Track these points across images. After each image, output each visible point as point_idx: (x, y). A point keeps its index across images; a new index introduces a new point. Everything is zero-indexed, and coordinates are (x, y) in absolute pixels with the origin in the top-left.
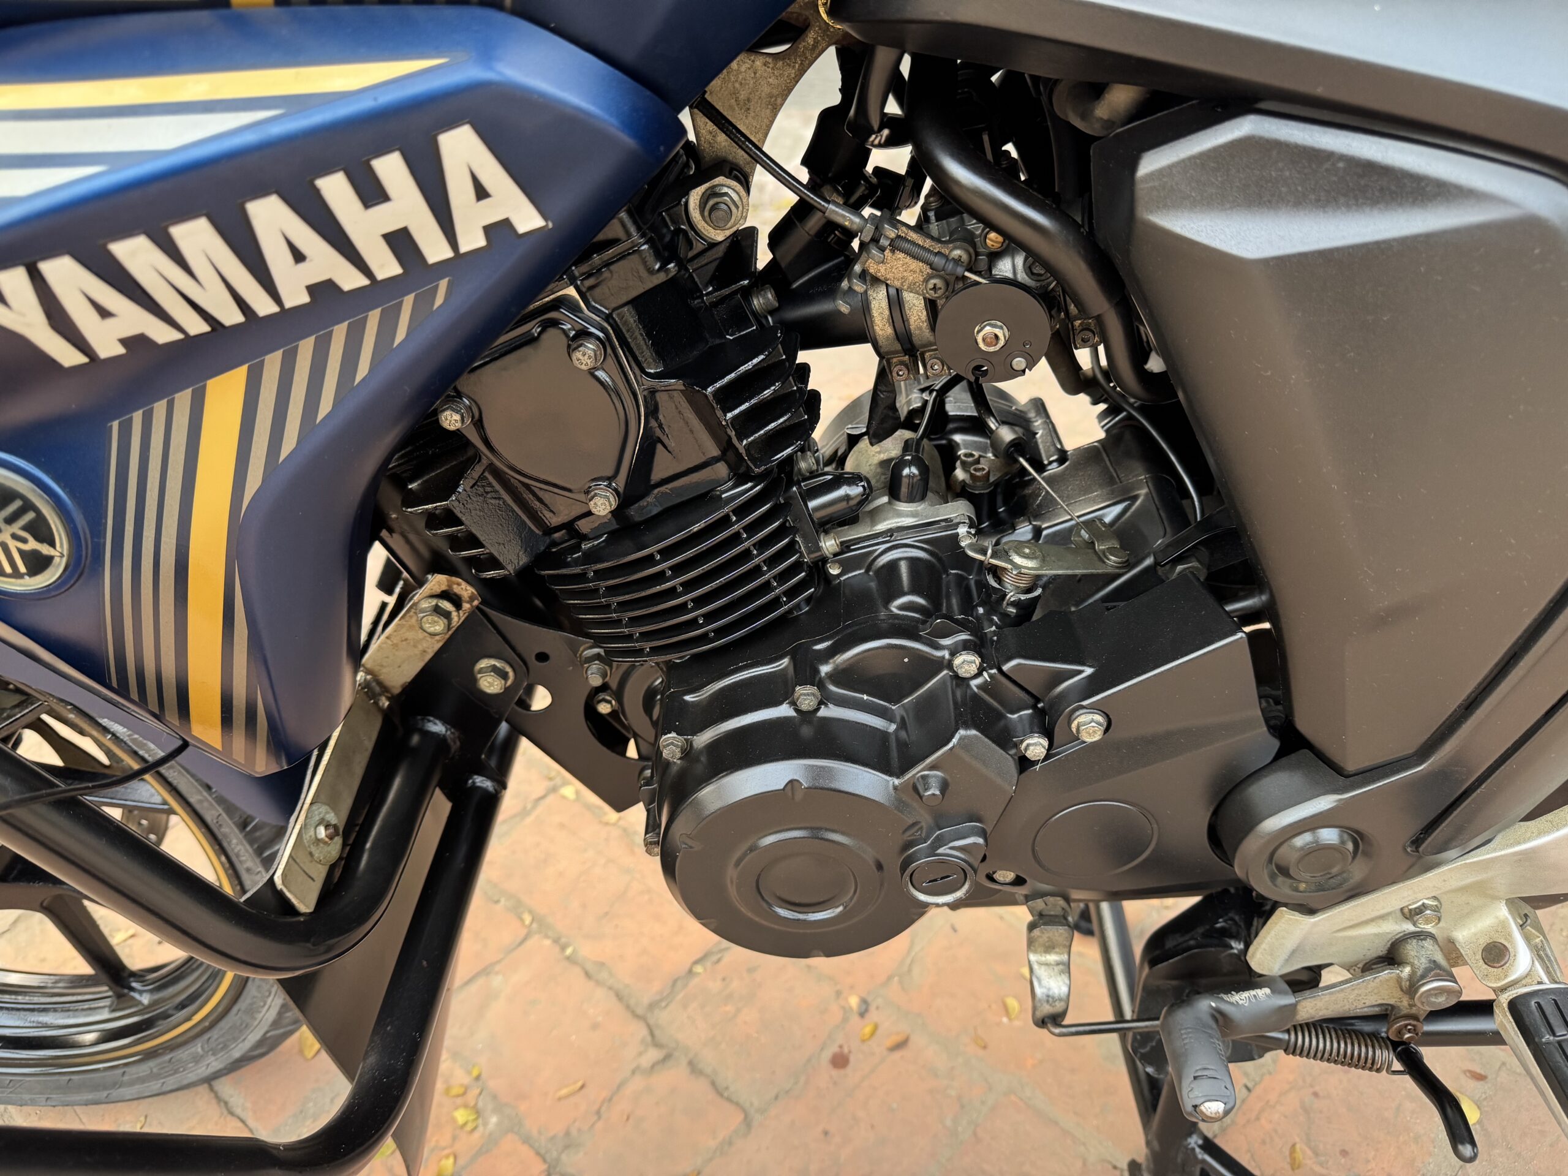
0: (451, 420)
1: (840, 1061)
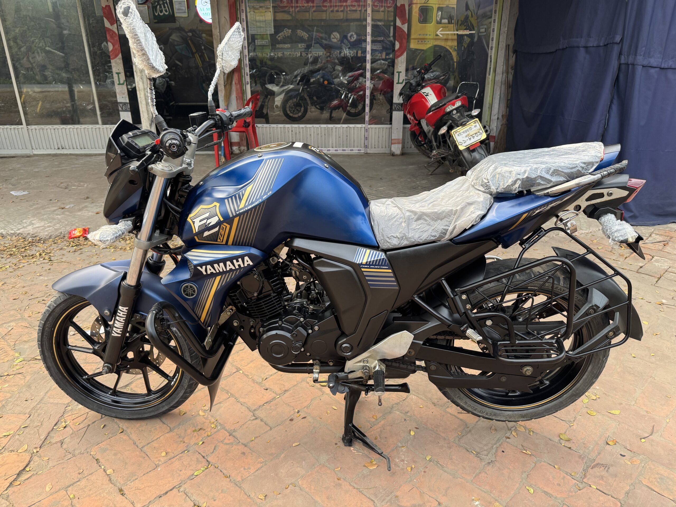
0: (239, 283)
1: (291, 420)
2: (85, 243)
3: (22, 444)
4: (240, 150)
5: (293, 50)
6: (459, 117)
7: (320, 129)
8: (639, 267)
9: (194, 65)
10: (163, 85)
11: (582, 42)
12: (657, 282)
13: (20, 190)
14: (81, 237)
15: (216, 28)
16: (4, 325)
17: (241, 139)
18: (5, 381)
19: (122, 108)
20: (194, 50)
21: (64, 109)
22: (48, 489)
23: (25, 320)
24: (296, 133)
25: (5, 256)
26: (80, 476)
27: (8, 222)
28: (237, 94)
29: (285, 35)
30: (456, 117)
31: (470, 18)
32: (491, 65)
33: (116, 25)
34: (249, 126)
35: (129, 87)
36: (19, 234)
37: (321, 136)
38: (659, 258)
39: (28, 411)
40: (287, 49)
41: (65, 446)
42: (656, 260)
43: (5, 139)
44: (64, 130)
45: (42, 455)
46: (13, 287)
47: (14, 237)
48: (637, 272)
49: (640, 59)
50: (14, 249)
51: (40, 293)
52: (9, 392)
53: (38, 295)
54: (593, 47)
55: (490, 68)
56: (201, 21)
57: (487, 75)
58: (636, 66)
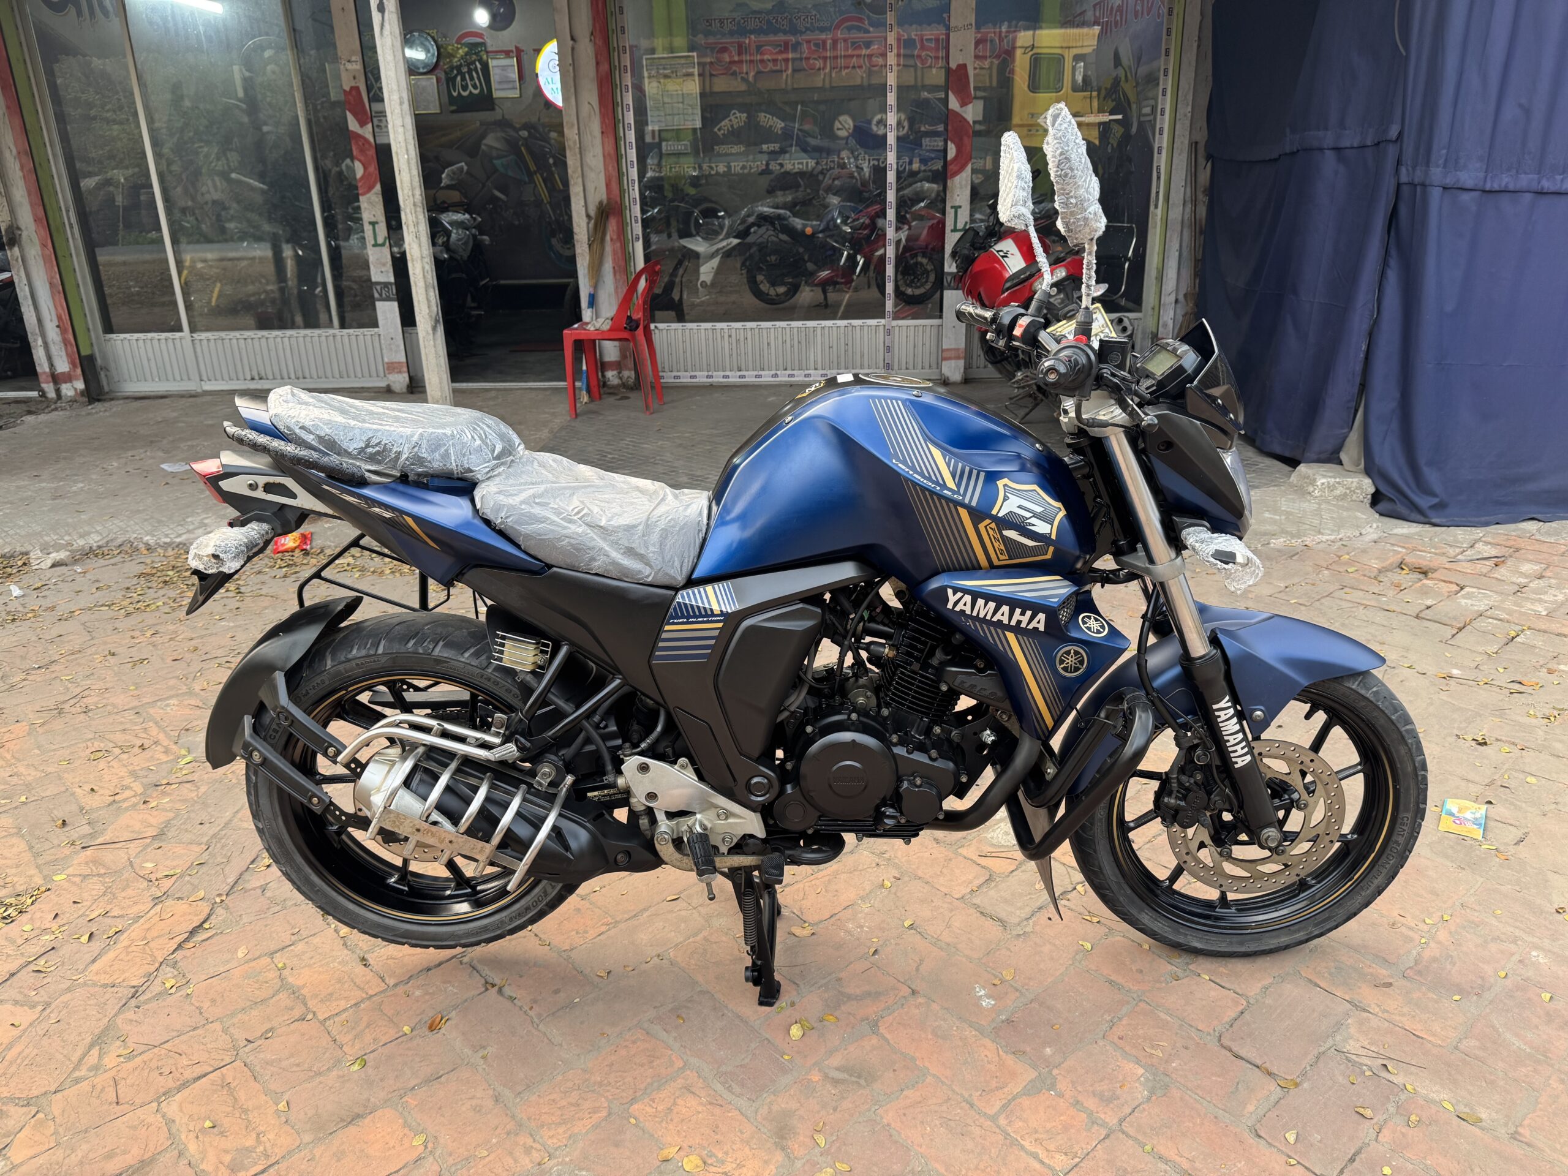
2: (305, 562)
3: (195, 888)
4: (621, 378)
5: (751, 157)
6: (1063, 301)
7: (788, 330)
8: (1423, 607)
9: (533, 199)
10: (466, 243)
11: (1328, 139)
12: (1453, 636)
13: (178, 461)
14: (297, 551)
15: (573, 125)
16: (159, 703)
17: (623, 355)
18: (164, 793)
19: (381, 295)
20: (533, 167)
21: (263, 297)
22: (240, 954)
23: (196, 695)
24: (738, 341)
25: (154, 585)
26: (294, 938)
27: (159, 522)
28: (614, 260)
29: (732, 126)
30: (1056, 303)
31: (1122, 83)
32: (1158, 187)
33: (370, 126)
34: (637, 327)
35: (395, 249)
36: (180, 544)
37: (792, 346)
38: (1474, 590)
39: (205, 839)
40: (737, 154)
41: (268, 894)
42: (1468, 593)
43: (149, 360)
44: (263, 341)
45: (231, 905)
46: (171, 639)
47: (170, 549)
48: (1417, 617)
49: (1436, 174)
50: (170, 573)
51: (221, 651)
52: (170, 811)
53: (220, 653)
54: (1352, 148)
55: (1158, 193)
56: (548, 104)
57: (1152, 208)
58: (1429, 188)
